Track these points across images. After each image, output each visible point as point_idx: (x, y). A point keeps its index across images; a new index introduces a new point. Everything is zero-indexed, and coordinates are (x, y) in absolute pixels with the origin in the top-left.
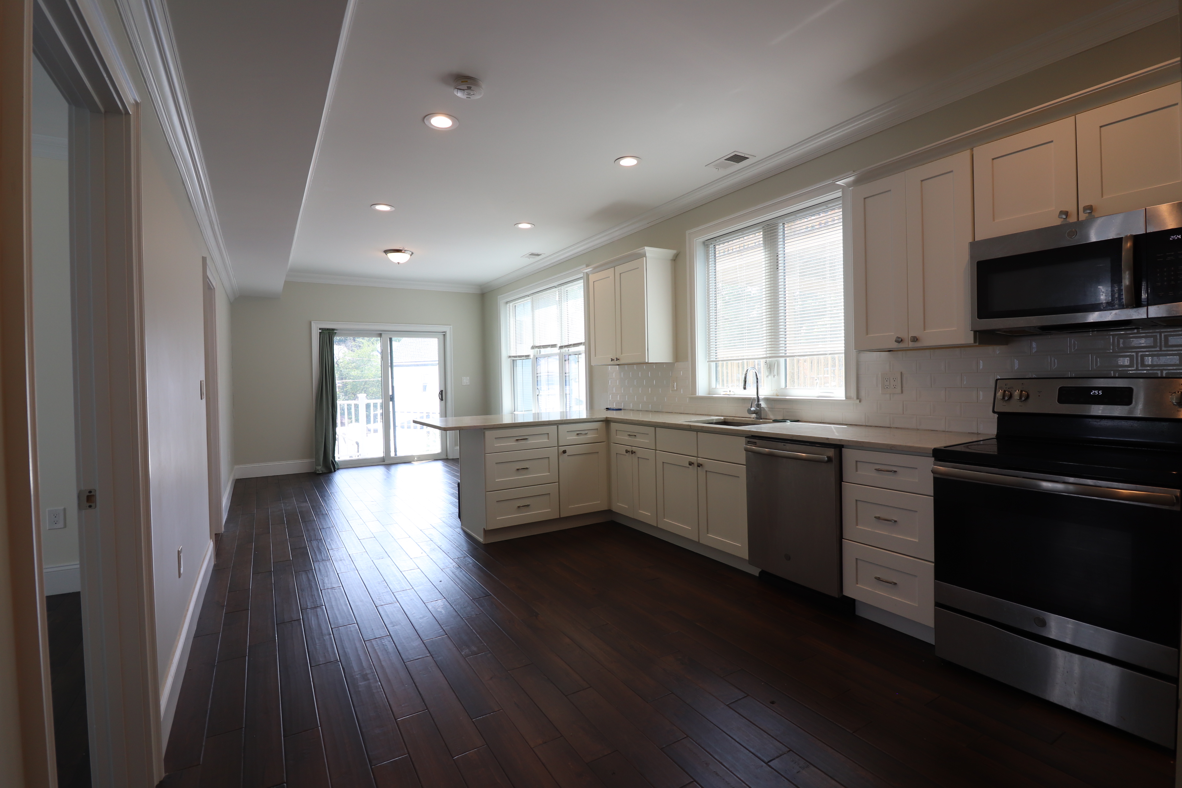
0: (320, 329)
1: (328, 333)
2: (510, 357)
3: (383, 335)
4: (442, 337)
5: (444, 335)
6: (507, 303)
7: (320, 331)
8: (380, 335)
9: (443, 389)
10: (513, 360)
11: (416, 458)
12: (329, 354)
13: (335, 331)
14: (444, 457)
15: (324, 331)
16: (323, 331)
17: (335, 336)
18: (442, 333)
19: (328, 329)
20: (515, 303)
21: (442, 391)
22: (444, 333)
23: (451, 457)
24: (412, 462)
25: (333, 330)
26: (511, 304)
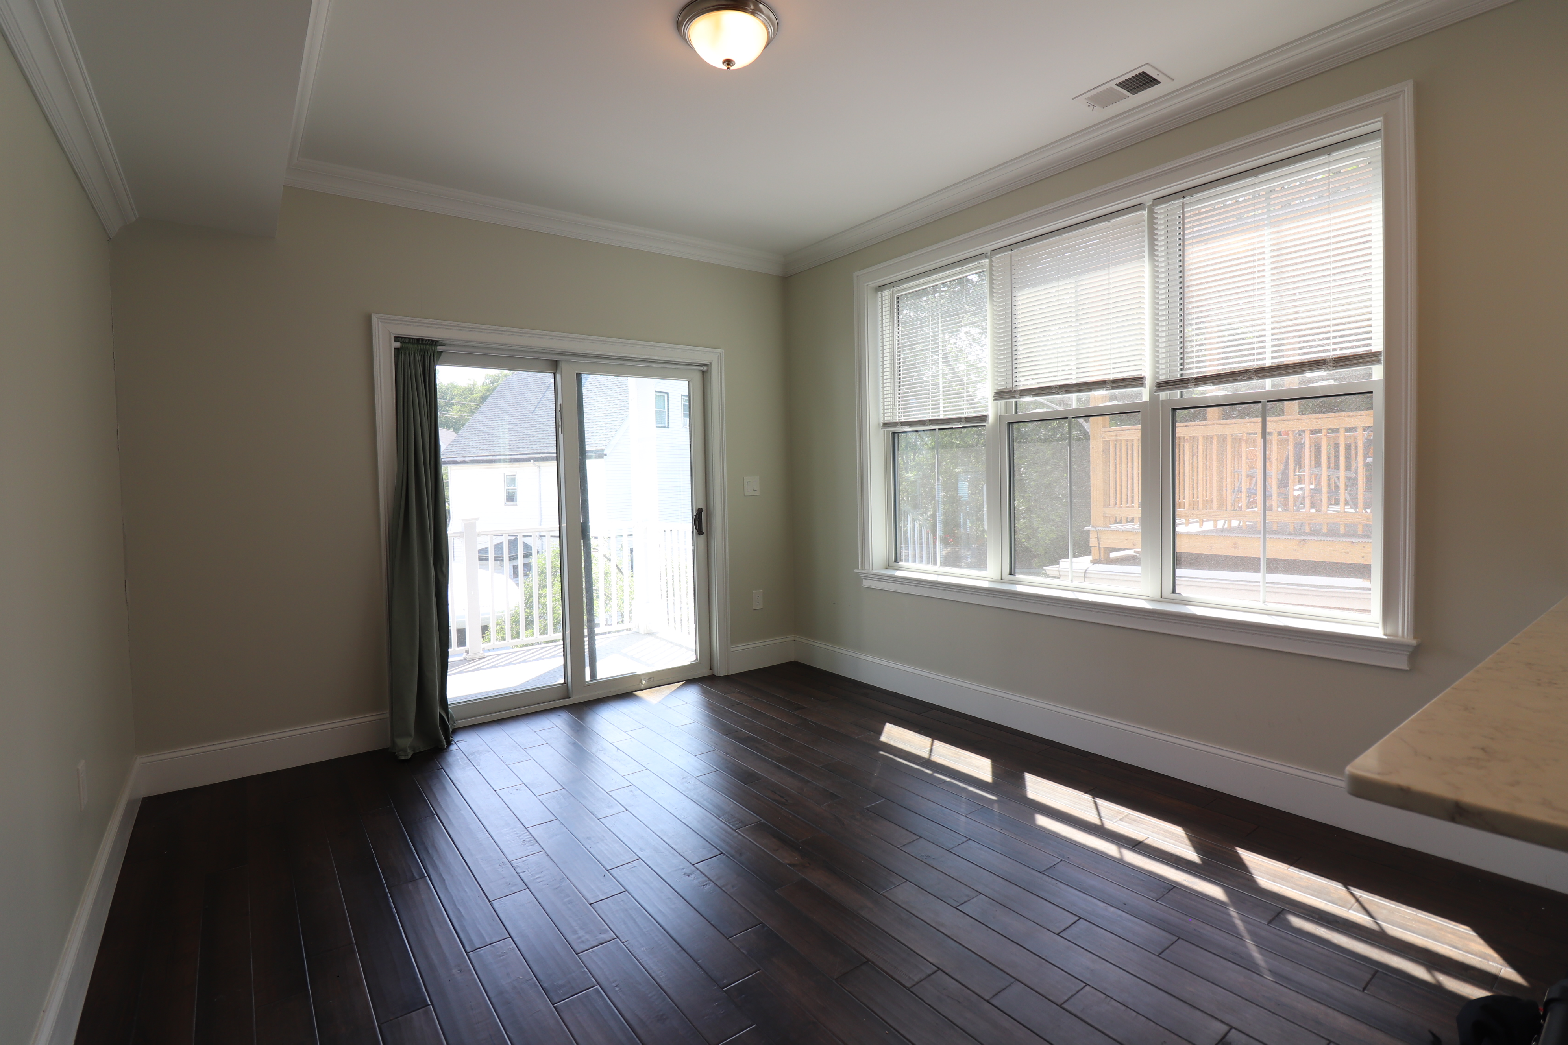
0: (396, 339)
1: (421, 350)
2: (886, 425)
3: (563, 366)
4: (697, 377)
5: (703, 372)
6: (881, 288)
7: (398, 345)
8: (554, 366)
9: (701, 506)
10: (894, 433)
11: (644, 682)
12: (424, 409)
13: (439, 348)
14: (705, 672)
15: (410, 346)
16: (405, 345)
17: (438, 361)
18: (701, 368)
19: (419, 341)
20: (898, 291)
21: (700, 511)
22: (705, 368)
23: (721, 672)
24: (637, 693)
25: (434, 343)
26: (886, 293)
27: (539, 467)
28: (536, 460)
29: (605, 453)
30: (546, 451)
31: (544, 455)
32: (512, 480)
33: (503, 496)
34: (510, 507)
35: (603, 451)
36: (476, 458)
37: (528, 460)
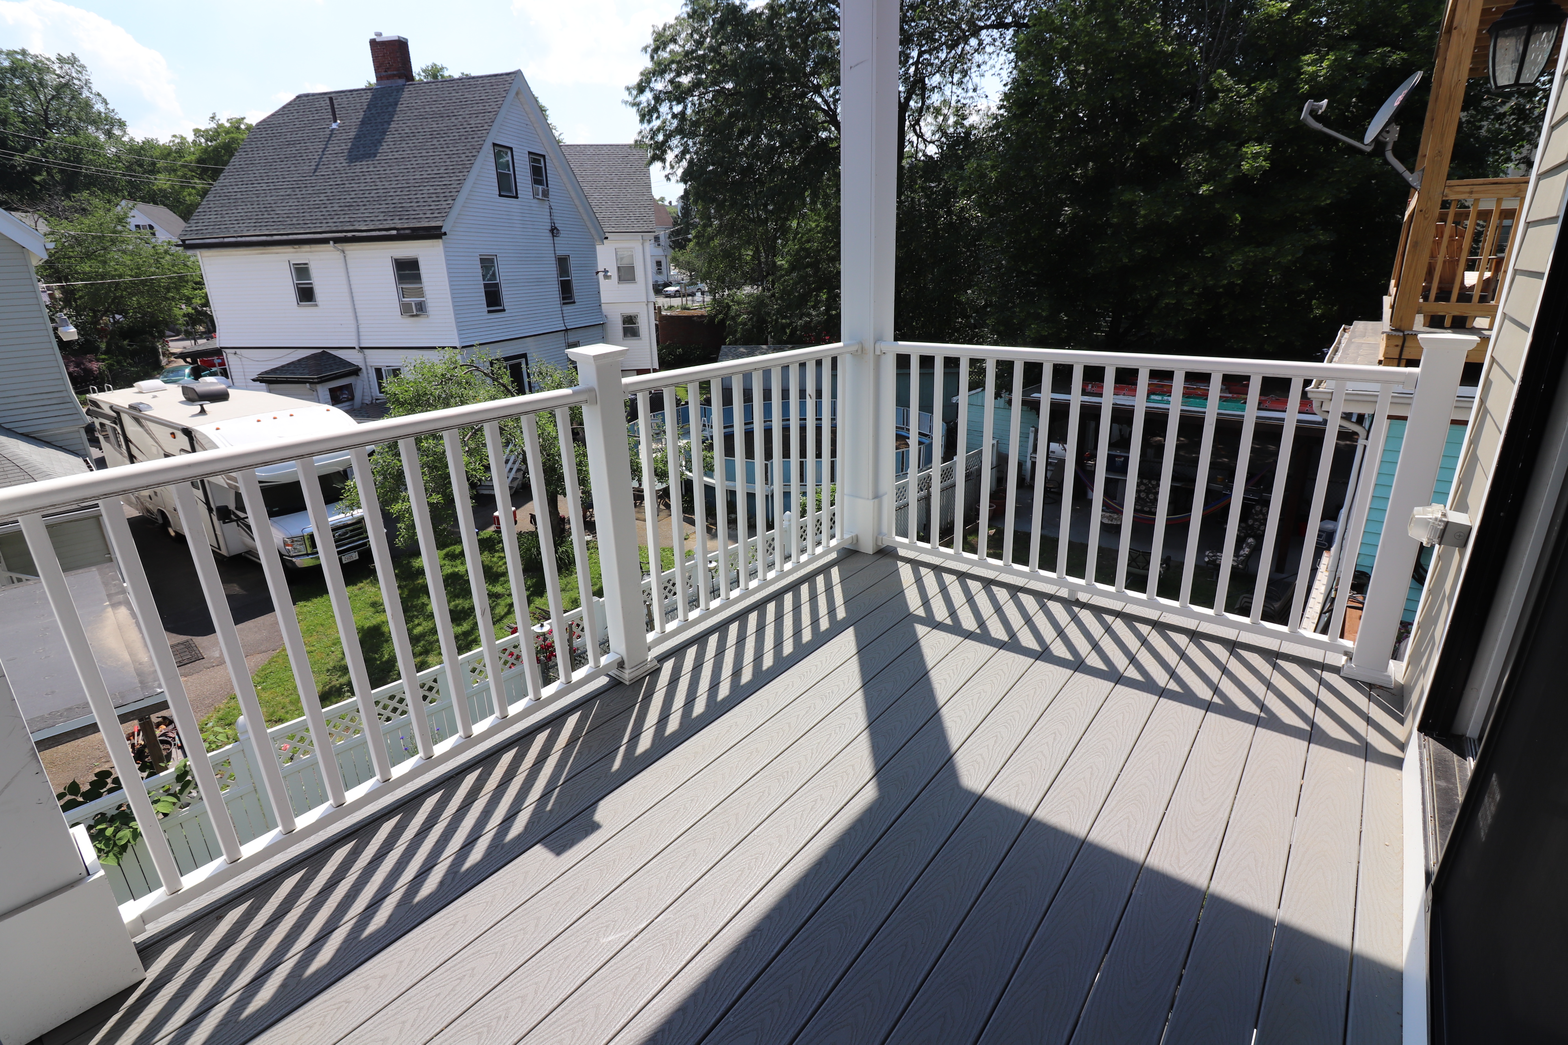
27: (343, 251)
28: (337, 241)
29: (443, 230)
30: (351, 228)
31: (349, 235)
32: (302, 271)
33: (292, 295)
34: (307, 310)
35: (441, 227)
36: (239, 239)
37: (325, 241)
